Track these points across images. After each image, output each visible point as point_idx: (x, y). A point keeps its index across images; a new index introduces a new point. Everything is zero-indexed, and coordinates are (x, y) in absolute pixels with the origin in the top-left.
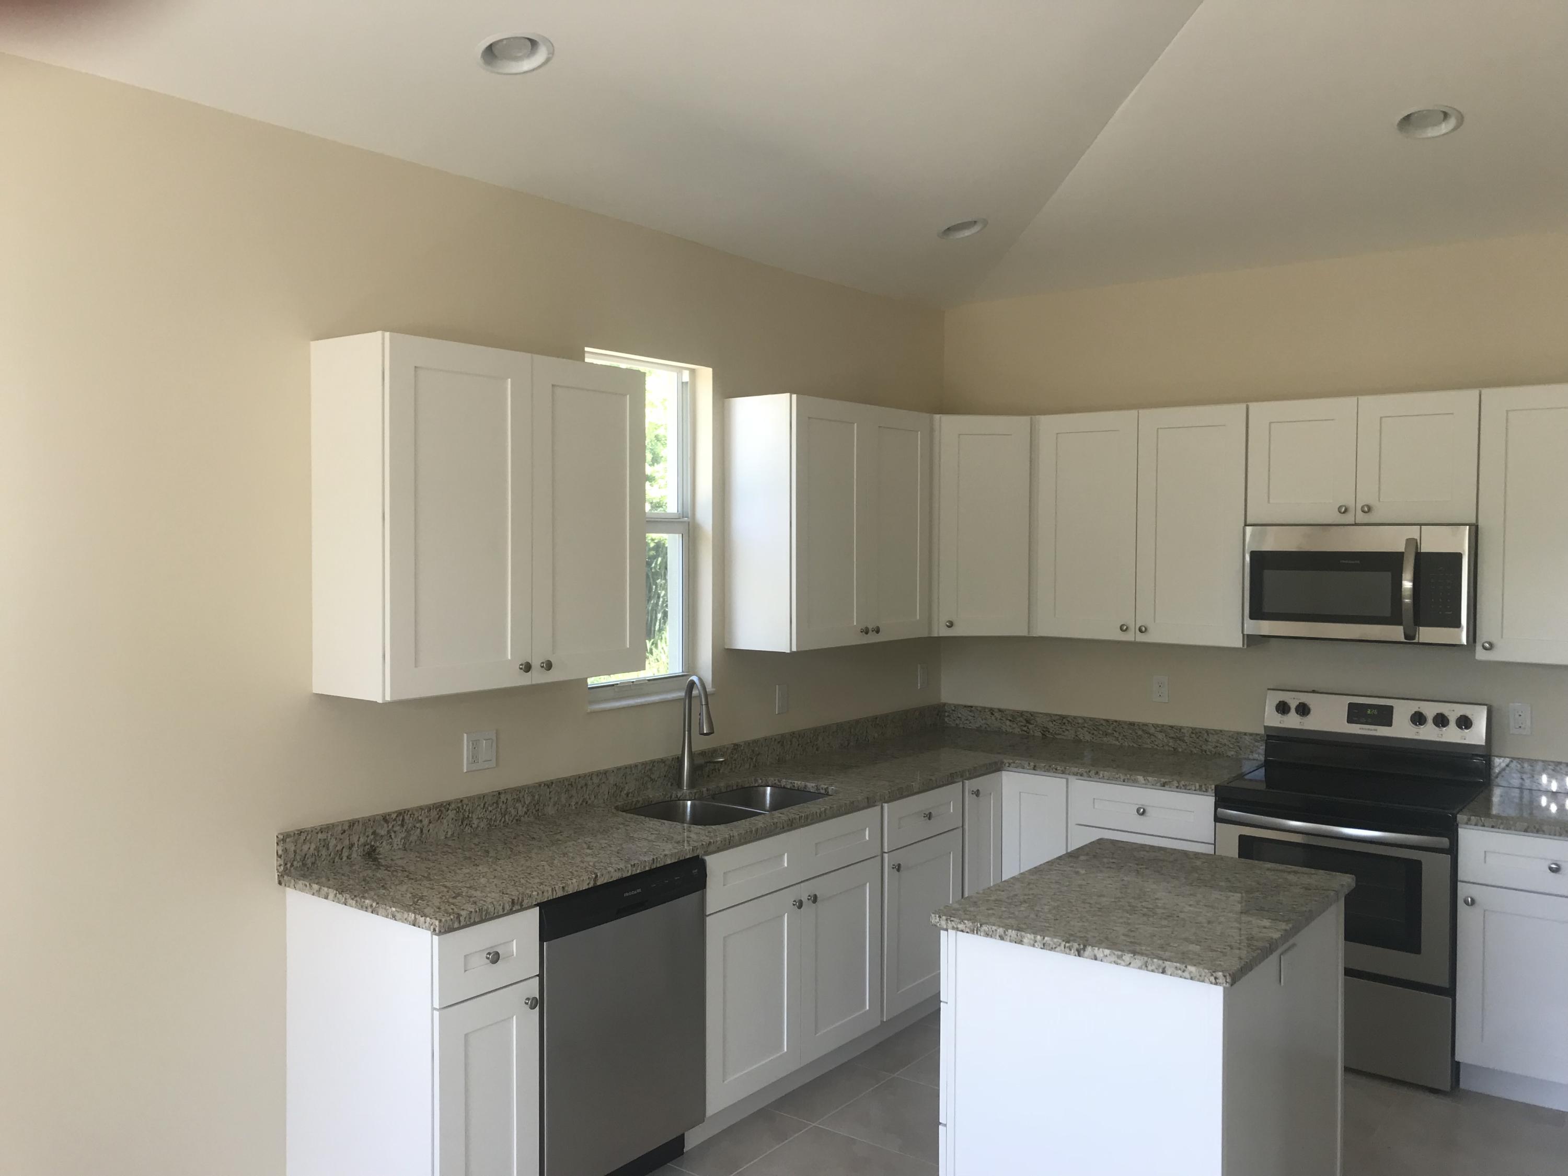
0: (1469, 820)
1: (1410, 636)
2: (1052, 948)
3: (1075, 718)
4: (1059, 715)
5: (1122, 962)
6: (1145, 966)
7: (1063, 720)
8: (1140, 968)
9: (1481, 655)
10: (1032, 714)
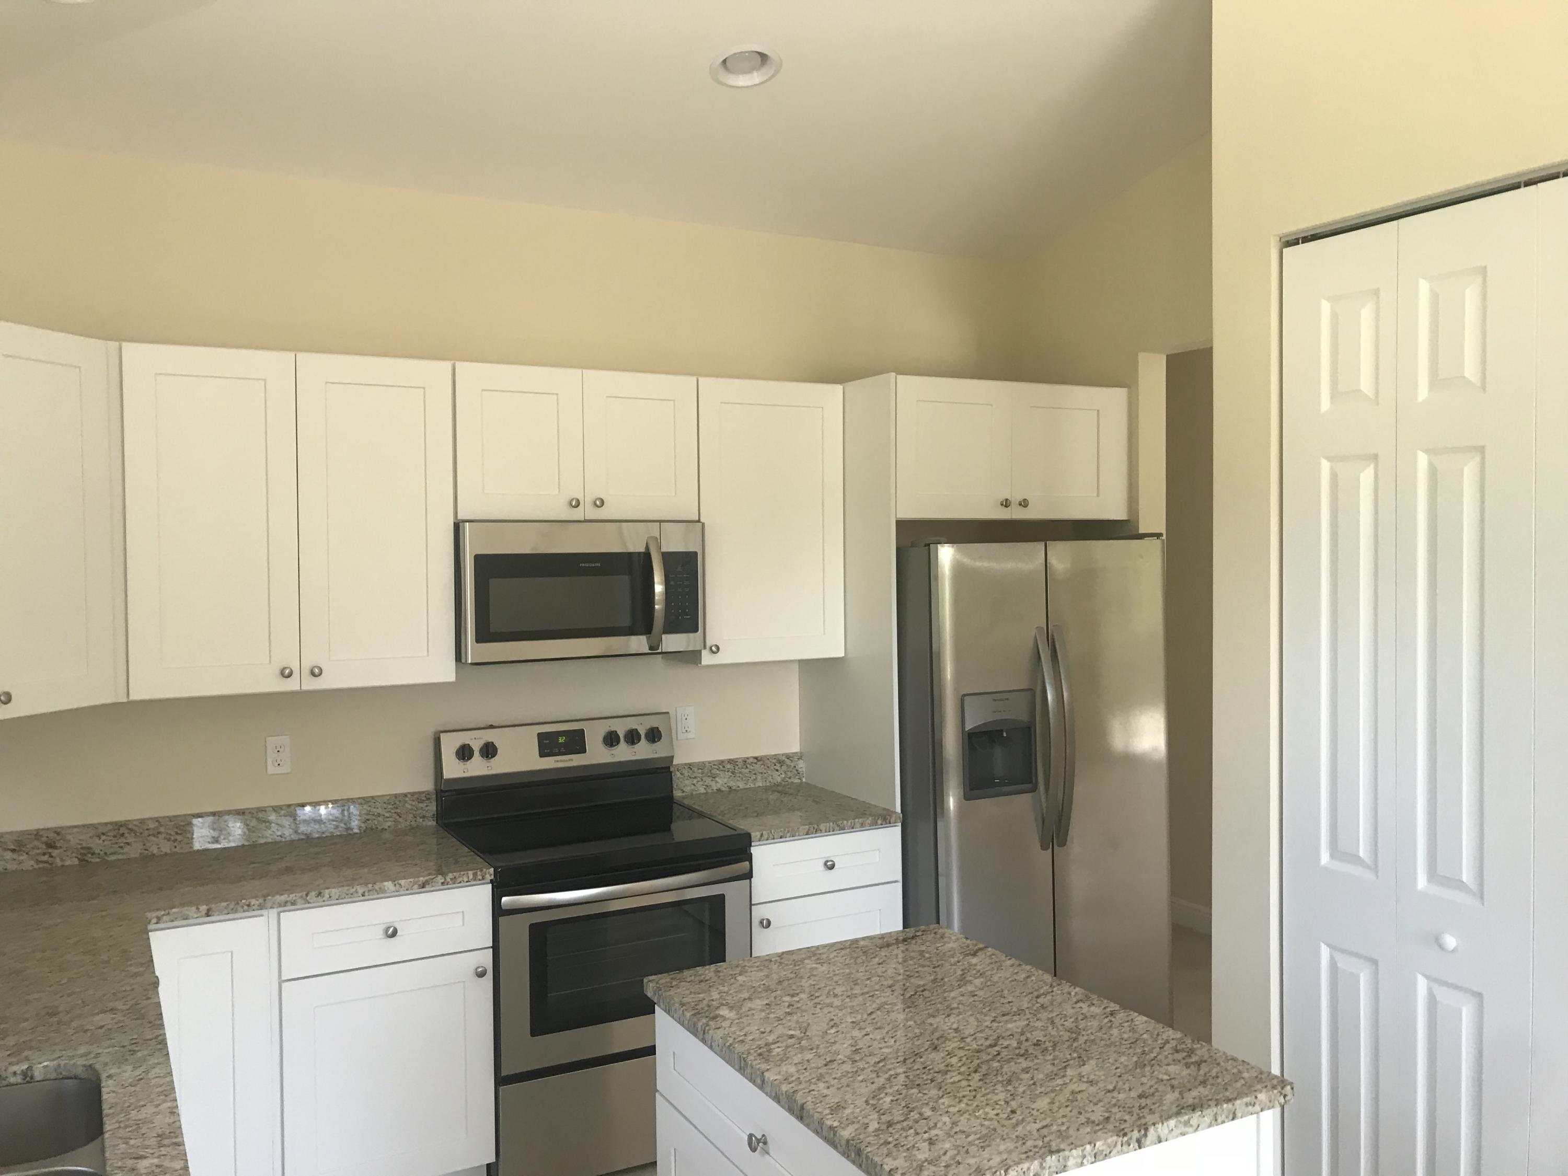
0: (762, 835)
1: (654, 648)
2: (1106, 1155)
3: (142, 821)
4: (111, 823)
5: (1190, 1129)
6: (1215, 1120)
7: (120, 829)
8: (1210, 1126)
9: (707, 659)
10: (57, 832)
